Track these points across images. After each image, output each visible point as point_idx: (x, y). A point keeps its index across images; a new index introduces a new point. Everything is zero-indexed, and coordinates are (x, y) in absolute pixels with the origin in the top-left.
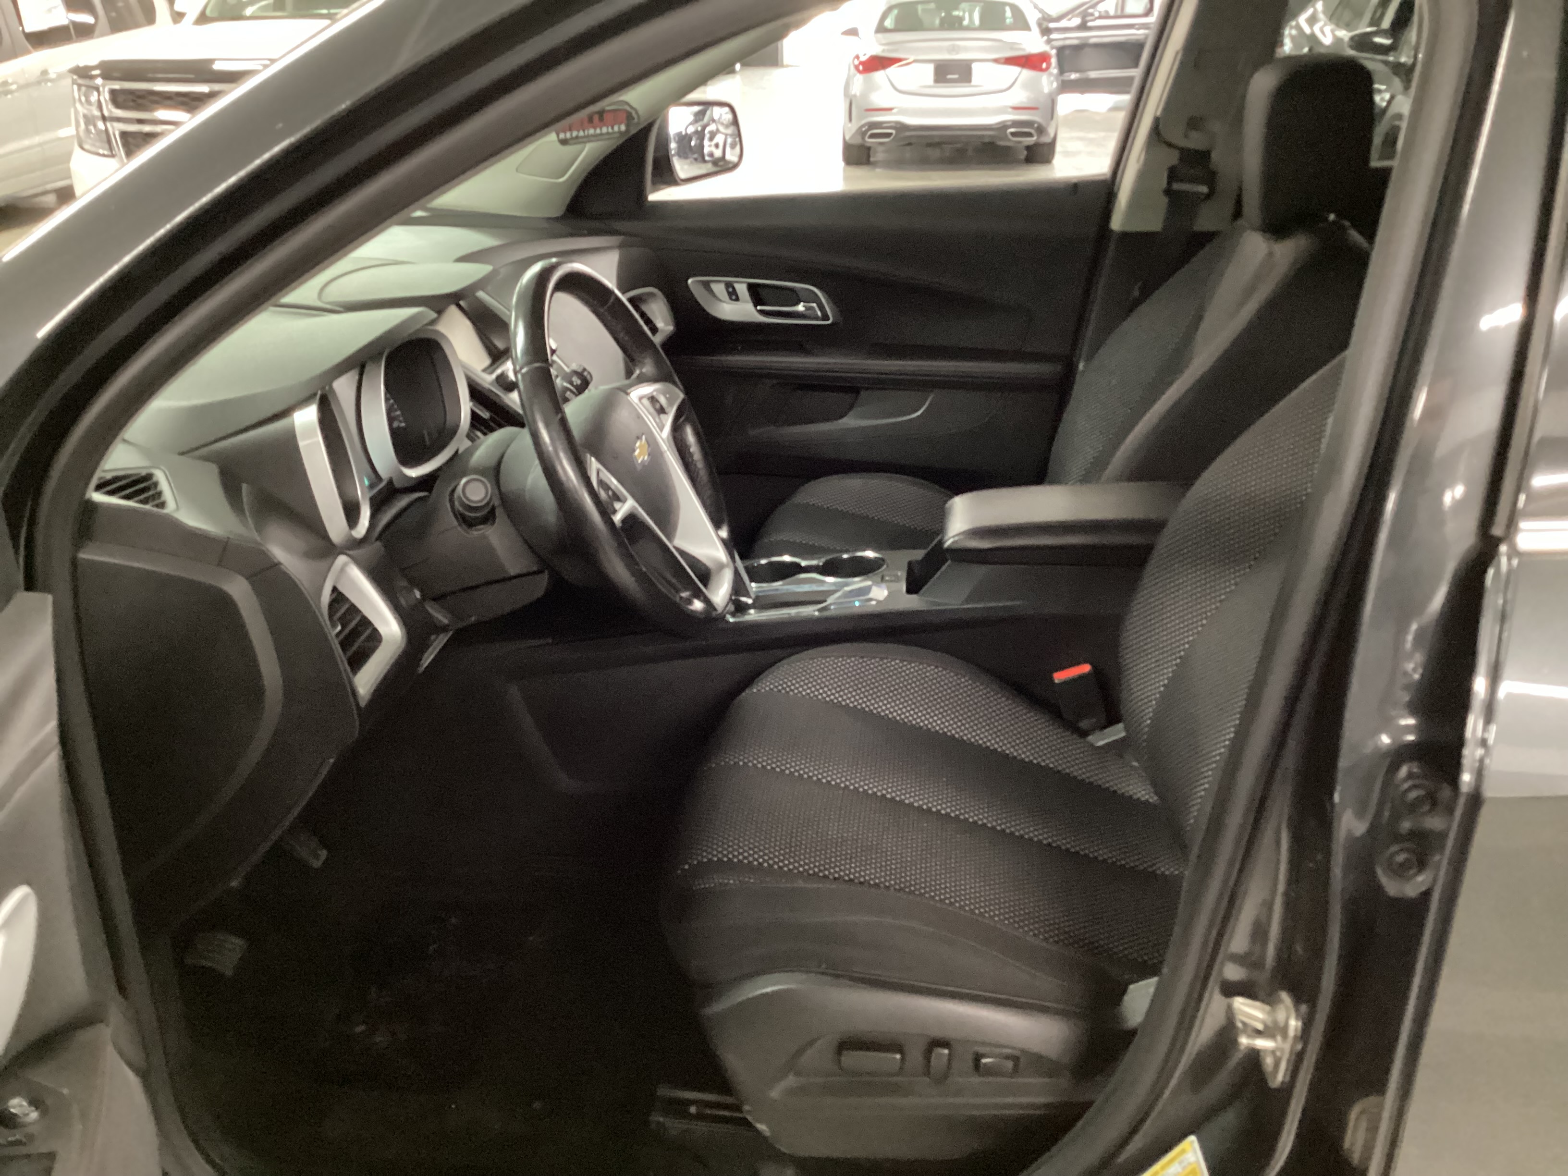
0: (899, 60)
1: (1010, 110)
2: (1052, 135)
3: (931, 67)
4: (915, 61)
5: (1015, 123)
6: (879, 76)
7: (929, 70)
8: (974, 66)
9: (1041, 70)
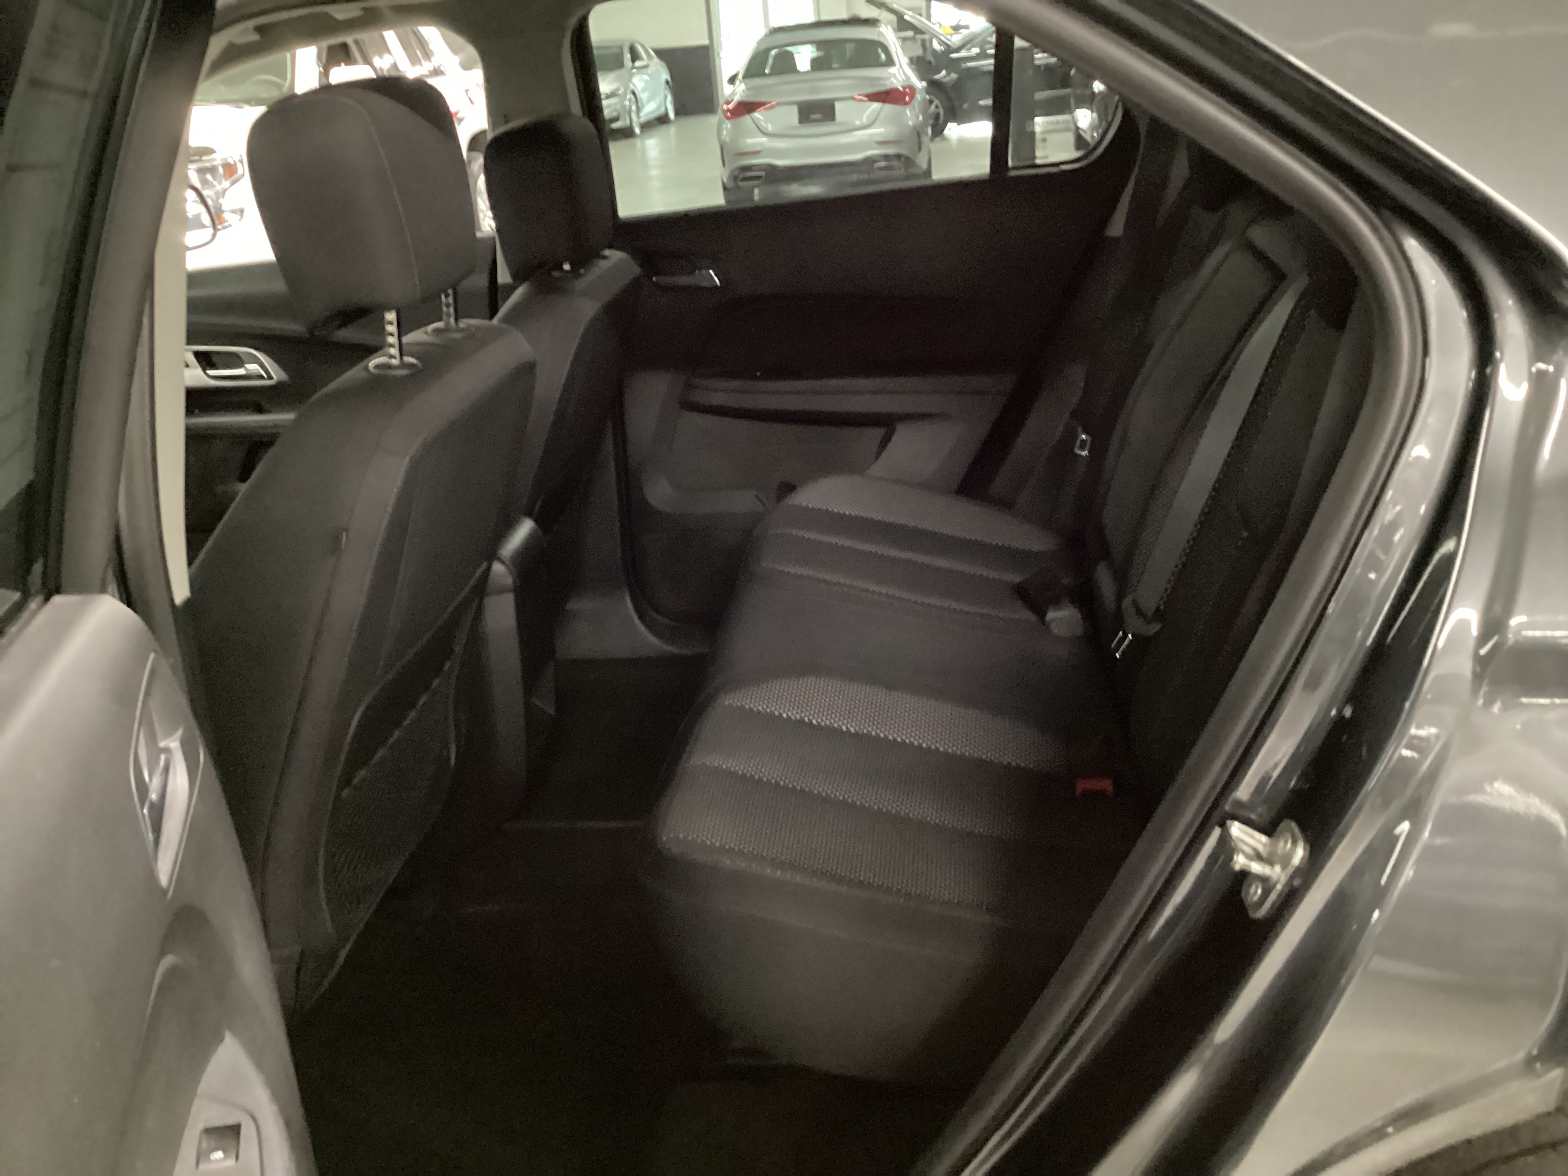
0: (761, 104)
1: (876, 145)
2: (924, 166)
3: (795, 109)
4: (779, 104)
5: (886, 157)
6: (747, 118)
7: (792, 114)
8: (838, 106)
9: (906, 104)
